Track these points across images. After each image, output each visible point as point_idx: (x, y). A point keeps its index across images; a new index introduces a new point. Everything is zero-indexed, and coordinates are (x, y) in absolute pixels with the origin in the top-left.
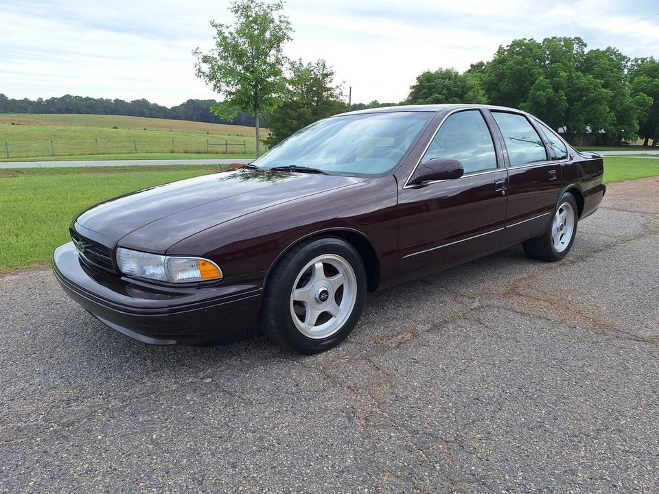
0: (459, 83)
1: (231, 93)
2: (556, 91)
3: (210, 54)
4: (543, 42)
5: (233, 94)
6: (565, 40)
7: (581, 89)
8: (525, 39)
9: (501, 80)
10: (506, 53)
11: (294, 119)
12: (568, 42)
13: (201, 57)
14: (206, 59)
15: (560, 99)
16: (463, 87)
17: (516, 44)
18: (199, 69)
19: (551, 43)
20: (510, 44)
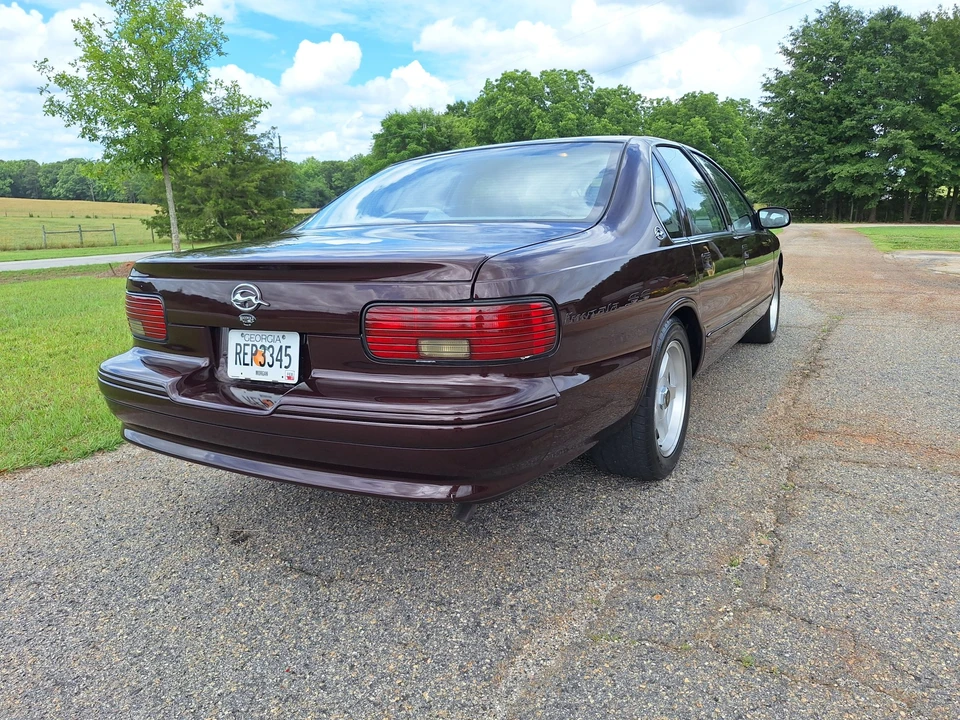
0: (443, 131)
1: (115, 141)
3: (71, 72)
4: (541, 76)
5: (120, 142)
6: (568, 73)
8: (517, 71)
9: (492, 127)
10: (495, 90)
11: (198, 185)
12: (572, 77)
13: (52, 75)
14: (63, 81)
16: (449, 137)
17: (506, 77)
18: (51, 100)
19: (550, 77)
20: (499, 77)
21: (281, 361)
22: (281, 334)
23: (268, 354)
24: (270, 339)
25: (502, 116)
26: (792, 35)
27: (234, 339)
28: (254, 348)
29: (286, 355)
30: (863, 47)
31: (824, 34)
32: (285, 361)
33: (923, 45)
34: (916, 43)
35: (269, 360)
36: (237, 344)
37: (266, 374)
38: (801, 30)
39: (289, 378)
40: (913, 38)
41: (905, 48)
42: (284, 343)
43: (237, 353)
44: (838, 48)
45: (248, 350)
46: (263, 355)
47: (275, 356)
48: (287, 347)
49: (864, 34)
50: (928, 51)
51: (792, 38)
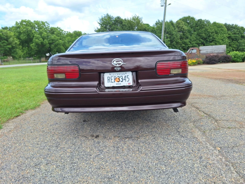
0: (4, 34)
2: (44, 40)
4: (34, 22)
6: (42, 22)
7: (53, 40)
8: (26, 20)
9: (20, 35)
10: (19, 24)
12: (43, 23)
15: (46, 43)
17: (23, 21)
19: (37, 23)
20: (21, 21)
25: (23, 32)
26: (99, 19)
30: (115, 24)
31: (106, 20)
33: (126, 25)
34: (124, 24)
38: (101, 18)
40: (123, 23)
41: (123, 25)
44: (109, 23)
49: (114, 21)
50: (127, 26)
51: (100, 20)
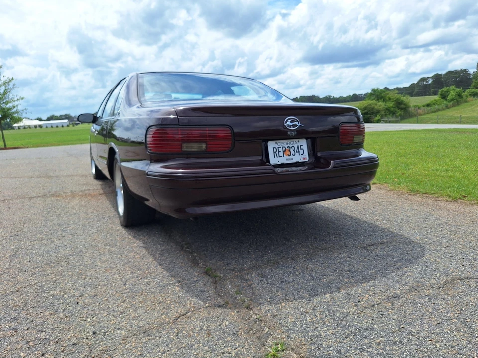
21: (299, 152)
22: (297, 140)
23: (292, 150)
24: (292, 143)
27: (271, 145)
28: (284, 149)
29: (301, 149)
32: (301, 152)
35: (293, 152)
36: (274, 148)
37: (292, 159)
39: (304, 159)
42: (299, 144)
43: (274, 152)
45: (281, 149)
46: (290, 151)
47: (296, 150)
48: (301, 146)
